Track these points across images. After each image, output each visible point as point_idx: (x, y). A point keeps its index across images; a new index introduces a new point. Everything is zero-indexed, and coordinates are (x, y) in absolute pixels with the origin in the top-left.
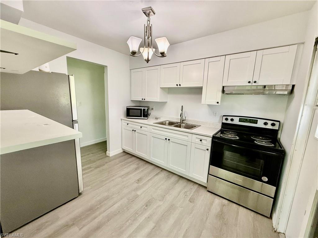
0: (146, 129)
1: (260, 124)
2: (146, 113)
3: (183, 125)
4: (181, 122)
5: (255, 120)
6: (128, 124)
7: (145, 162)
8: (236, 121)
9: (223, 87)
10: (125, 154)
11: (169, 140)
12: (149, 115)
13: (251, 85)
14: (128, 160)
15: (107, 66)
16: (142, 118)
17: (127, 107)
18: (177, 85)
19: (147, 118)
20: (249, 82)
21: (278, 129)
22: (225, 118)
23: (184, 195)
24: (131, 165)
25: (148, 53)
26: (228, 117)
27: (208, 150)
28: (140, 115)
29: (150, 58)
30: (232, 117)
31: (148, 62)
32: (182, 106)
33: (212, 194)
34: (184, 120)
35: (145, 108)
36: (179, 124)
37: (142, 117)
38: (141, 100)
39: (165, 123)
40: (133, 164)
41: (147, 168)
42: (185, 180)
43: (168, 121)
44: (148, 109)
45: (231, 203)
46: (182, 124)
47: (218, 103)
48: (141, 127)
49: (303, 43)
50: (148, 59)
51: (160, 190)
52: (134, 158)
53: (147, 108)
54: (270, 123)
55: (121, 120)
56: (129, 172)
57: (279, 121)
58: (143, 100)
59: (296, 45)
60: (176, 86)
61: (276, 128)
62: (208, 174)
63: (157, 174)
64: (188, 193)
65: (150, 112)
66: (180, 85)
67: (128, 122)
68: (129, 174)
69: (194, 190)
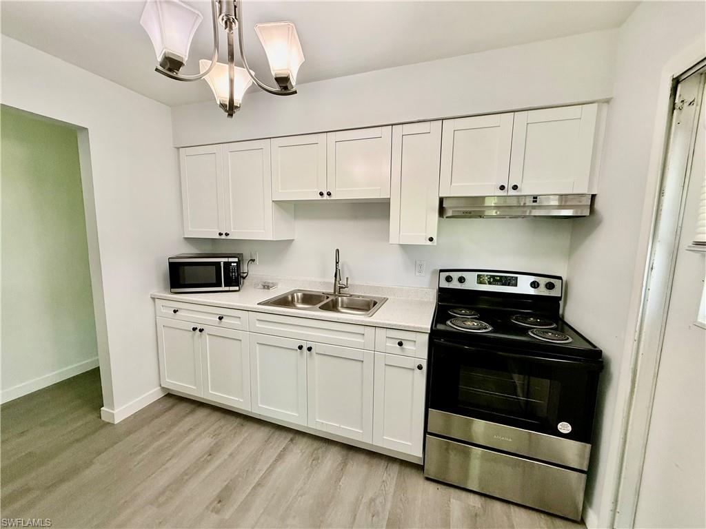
0: (237, 322)
1: (524, 287)
2: (234, 275)
3: (342, 302)
4: (335, 292)
5: (512, 277)
6: (175, 311)
7: (239, 420)
8: (472, 284)
9: (441, 200)
10: (170, 402)
11: (310, 349)
12: (244, 278)
13: (505, 194)
14: (181, 424)
15: (86, 129)
16: (223, 288)
17: (172, 261)
18: (321, 194)
19: (237, 288)
20: (502, 188)
21: (560, 296)
22: (444, 275)
23: (371, 515)
24: (192, 441)
25: (232, 81)
26: (451, 274)
27: (420, 367)
28: (215, 282)
29: (238, 100)
30: (460, 274)
31: (231, 115)
32: (338, 250)
33: (439, 486)
34: (342, 288)
35: (231, 260)
36: (332, 300)
37: (220, 286)
38: (218, 237)
39: (293, 298)
40: (200, 435)
41: (246, 439)
42: (362, 458)
43: (299, 291)
44: (238, 263)
45: (489, 501)
46: (340, 298)
47: (431, 239)
48: (220, 318)
49: (608, 101)
50: (231, 101)
51: (295, 517)
52: (201, 413)
53: (236, 260)
54: (543, 281)
55: (154, 299)
56: (185, 473)
57: (560, 278)
58: (224, 237)
59: (595, 105)
60: (319, 197)
61: (555, 293)
62: (426, 432)
63: (280, 457)
64: (377, 502)
65: (244, 268)
66: (329, 194)
67: (177, 306)
68: (186, 477)
69: (391, 488)
